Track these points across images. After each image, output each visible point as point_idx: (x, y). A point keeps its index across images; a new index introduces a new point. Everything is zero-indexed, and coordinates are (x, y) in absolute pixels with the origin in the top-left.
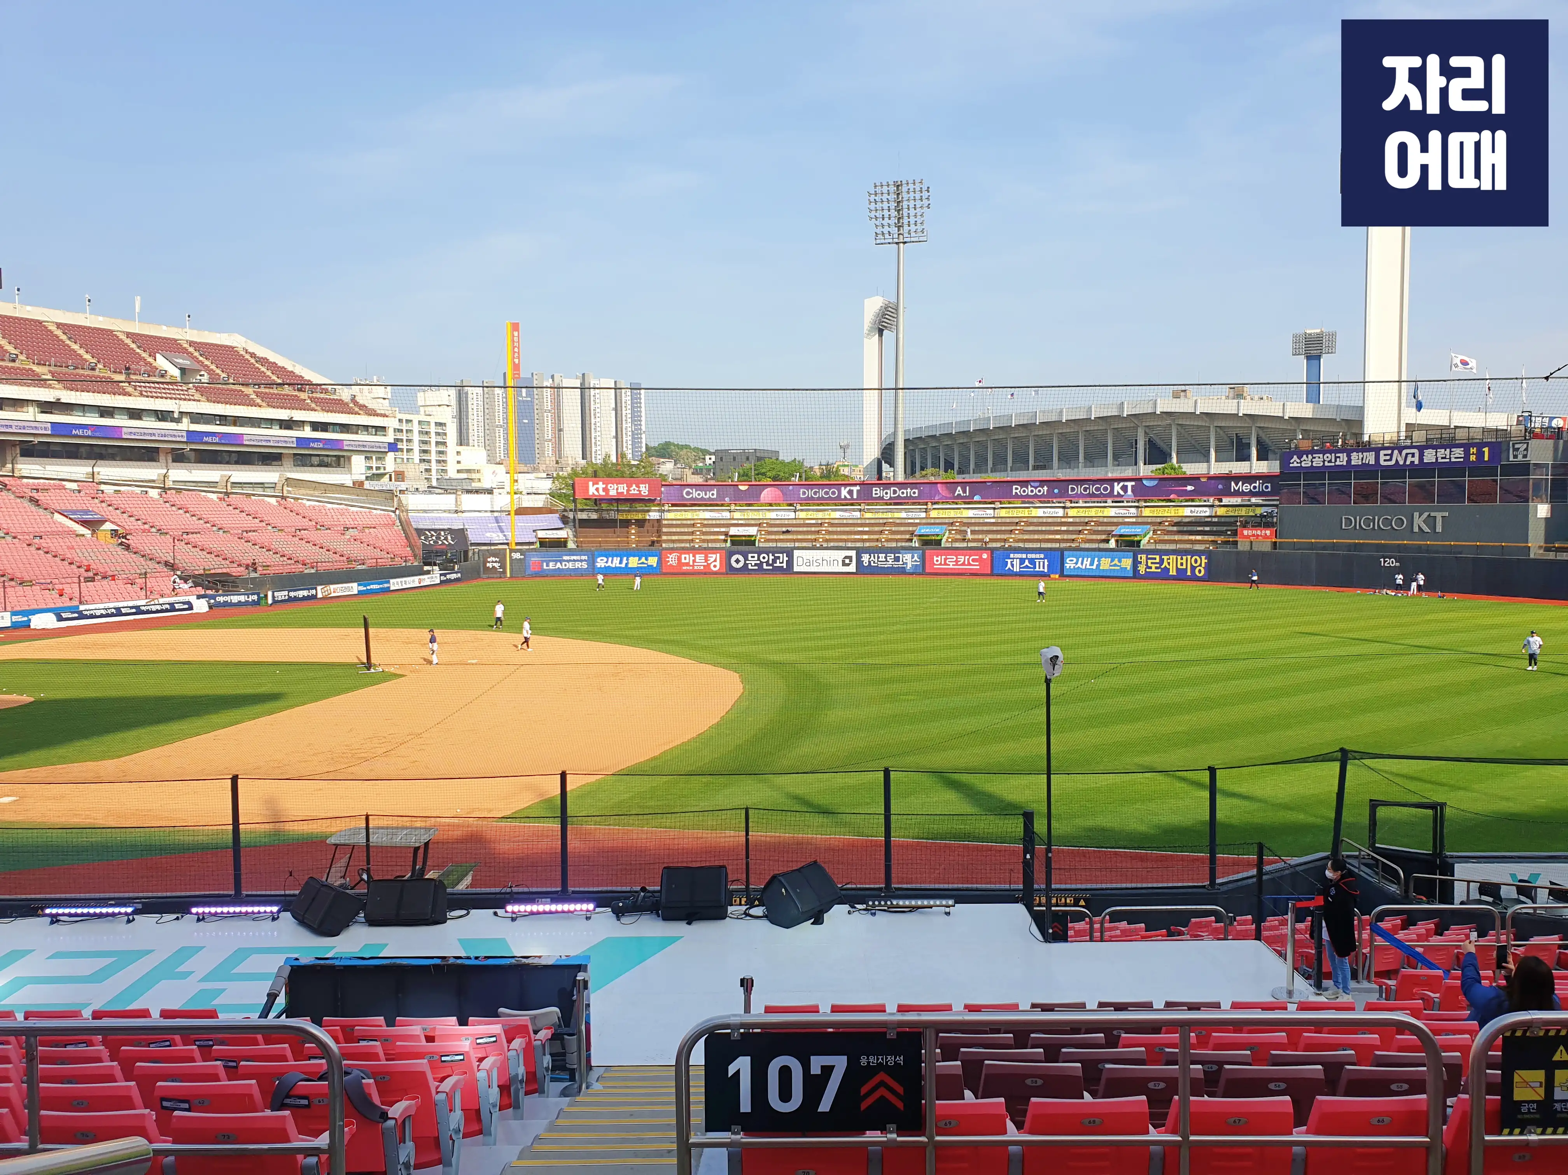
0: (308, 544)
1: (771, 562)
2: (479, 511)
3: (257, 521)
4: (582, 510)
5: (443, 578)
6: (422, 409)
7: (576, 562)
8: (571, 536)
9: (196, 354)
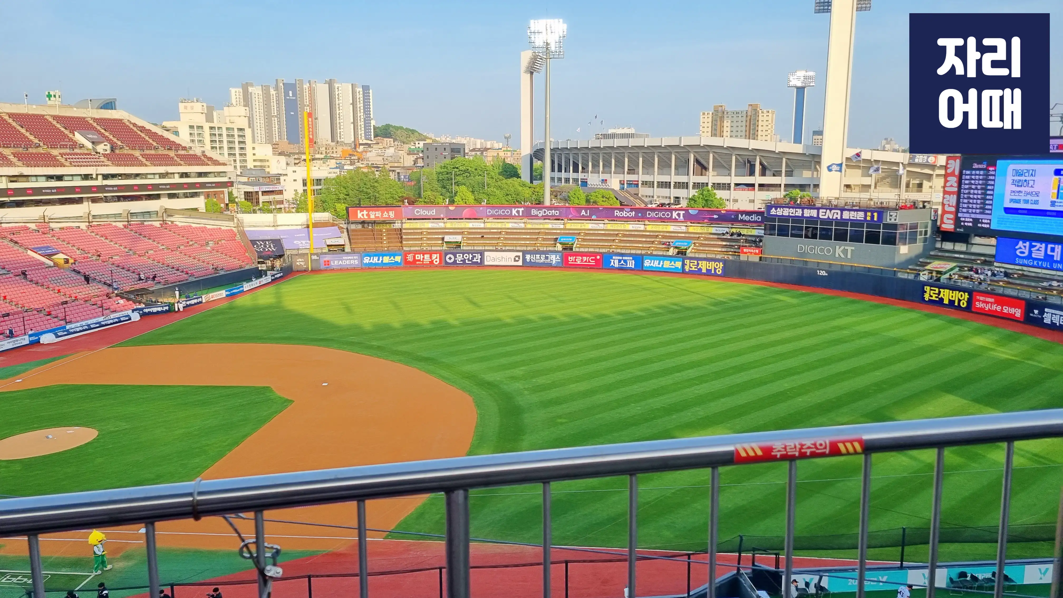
1: (470, 259)
2: (288, 225)
3: (151, 241)
6: (227, 119)
7: (351, 261)
8: (348, 243)
9: (99, 128)
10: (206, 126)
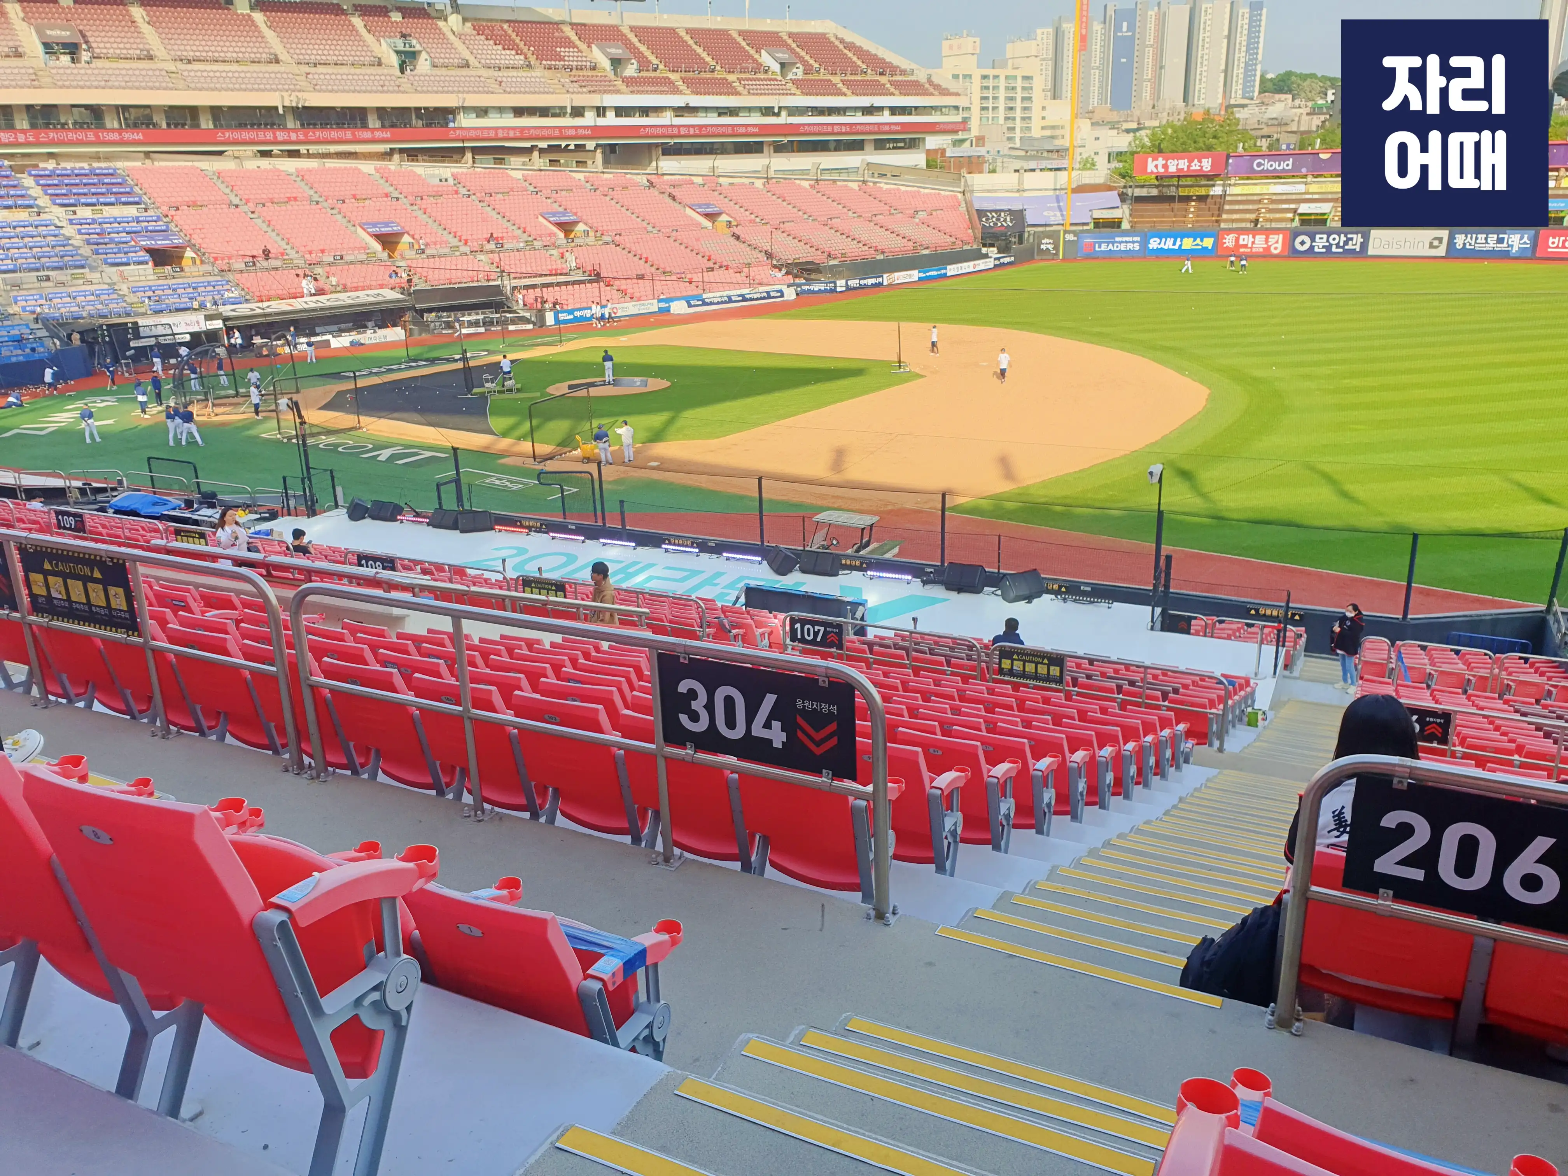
0: (881, 230)
1: (1341, 244)
2: (1040, 191)
3: (840, 207)
4: (1143, 186)
5: (997, 262)
6: (1010, 62)
7: (1129, 244)
8: (1128, 216)
9: (794, 46)
10: (977, 74)
